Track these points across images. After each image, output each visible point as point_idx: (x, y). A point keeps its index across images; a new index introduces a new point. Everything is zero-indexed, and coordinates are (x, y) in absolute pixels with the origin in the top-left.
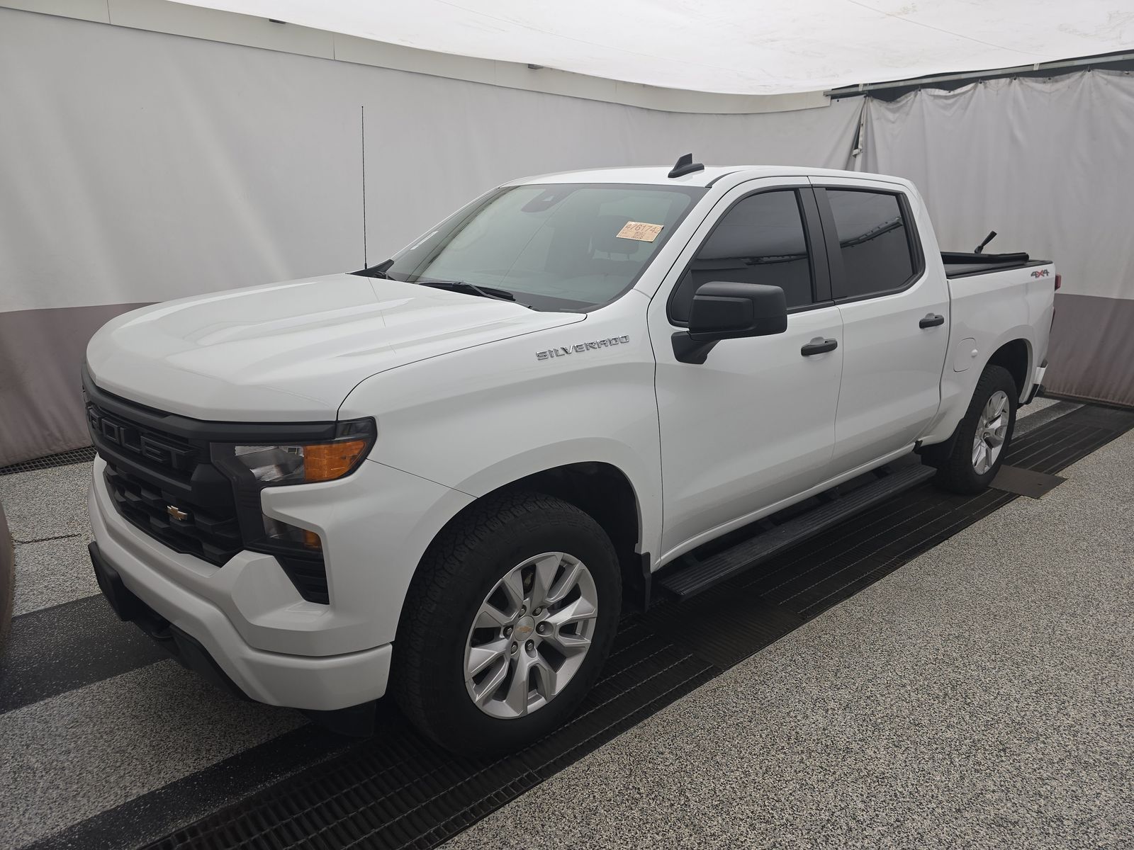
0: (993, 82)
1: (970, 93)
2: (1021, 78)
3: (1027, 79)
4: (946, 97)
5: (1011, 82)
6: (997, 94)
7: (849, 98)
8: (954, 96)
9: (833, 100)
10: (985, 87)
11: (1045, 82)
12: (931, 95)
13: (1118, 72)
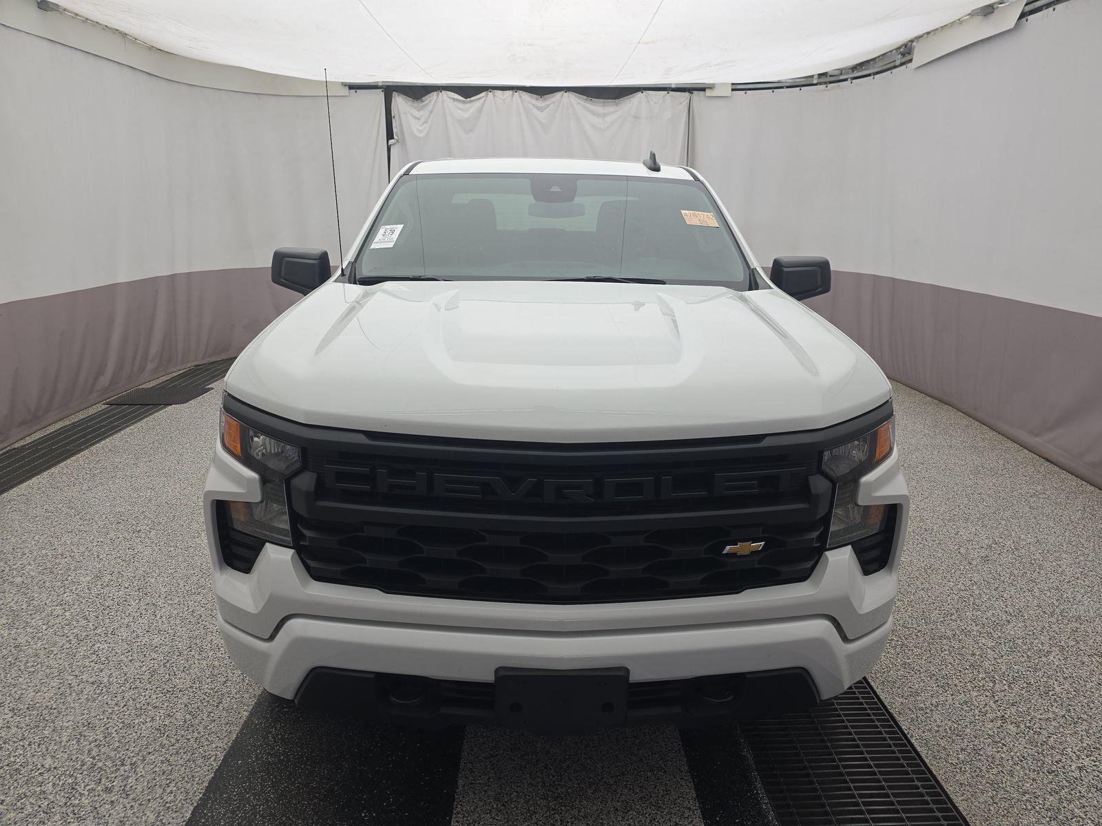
0: (499, 93)
1: (483, 99)
2: (520, 92)
3: (524, 93)
4: (464, 102)
5: (513, 94)
6: (504, 103)
7: (367, 90)
8: (472, 101)
9: (351, 90)
10: (494, 96)
11: (537, 99)
12: (450, 98)
13: (585, 97)
